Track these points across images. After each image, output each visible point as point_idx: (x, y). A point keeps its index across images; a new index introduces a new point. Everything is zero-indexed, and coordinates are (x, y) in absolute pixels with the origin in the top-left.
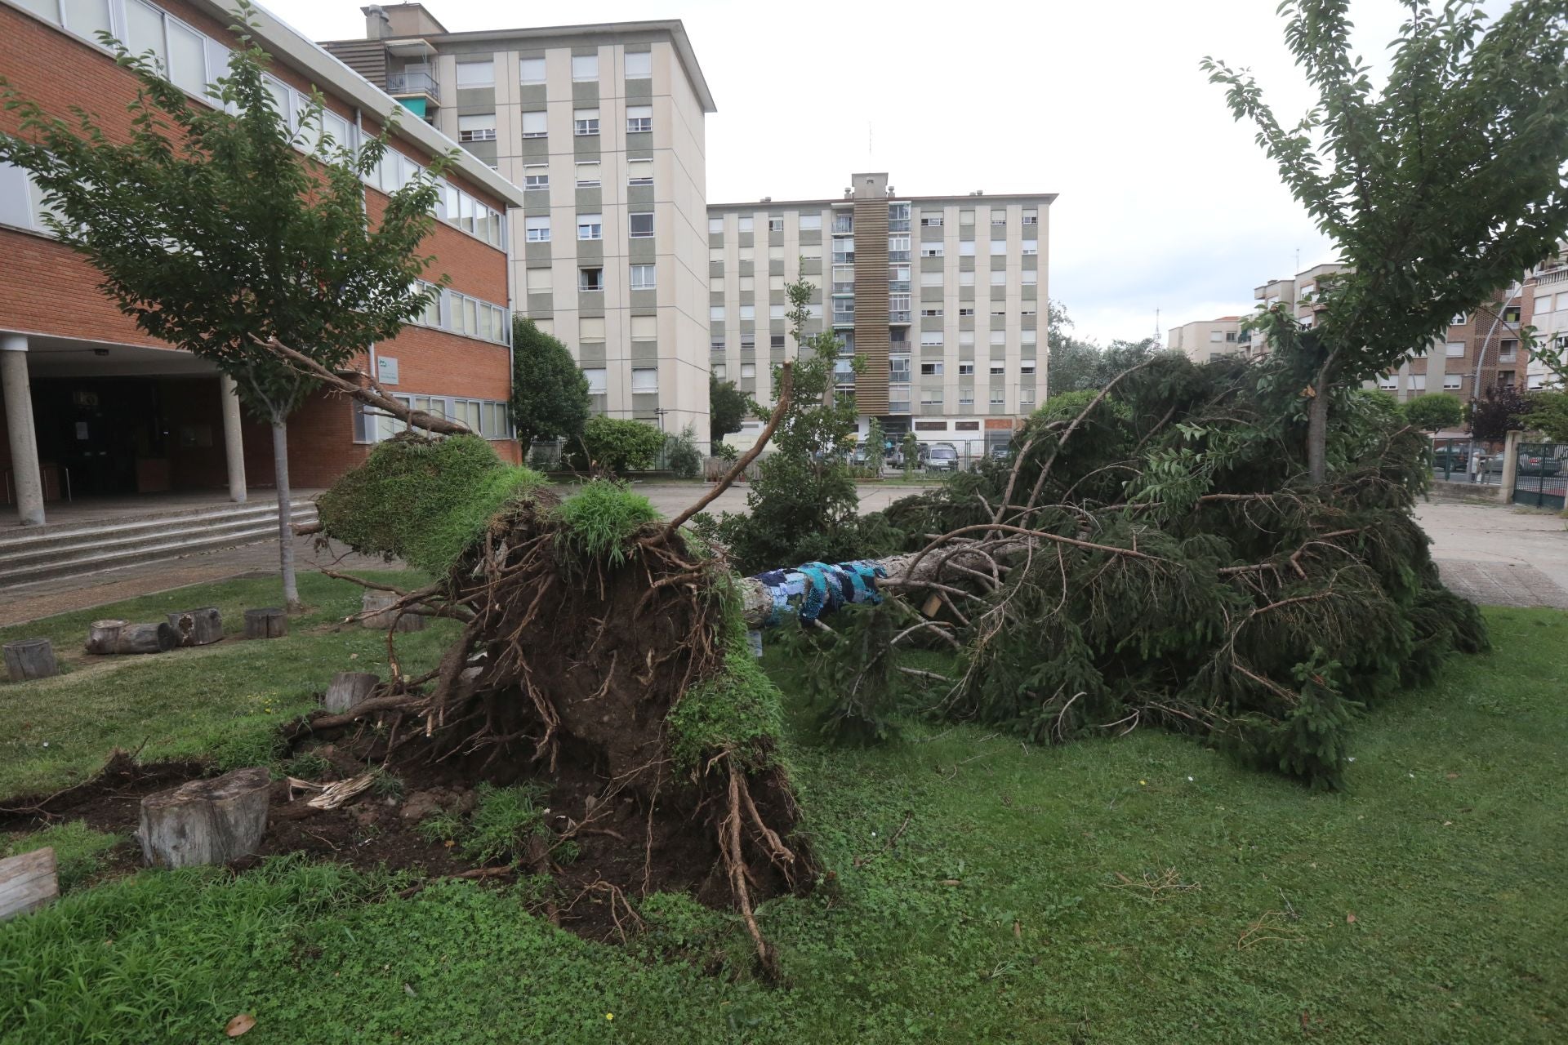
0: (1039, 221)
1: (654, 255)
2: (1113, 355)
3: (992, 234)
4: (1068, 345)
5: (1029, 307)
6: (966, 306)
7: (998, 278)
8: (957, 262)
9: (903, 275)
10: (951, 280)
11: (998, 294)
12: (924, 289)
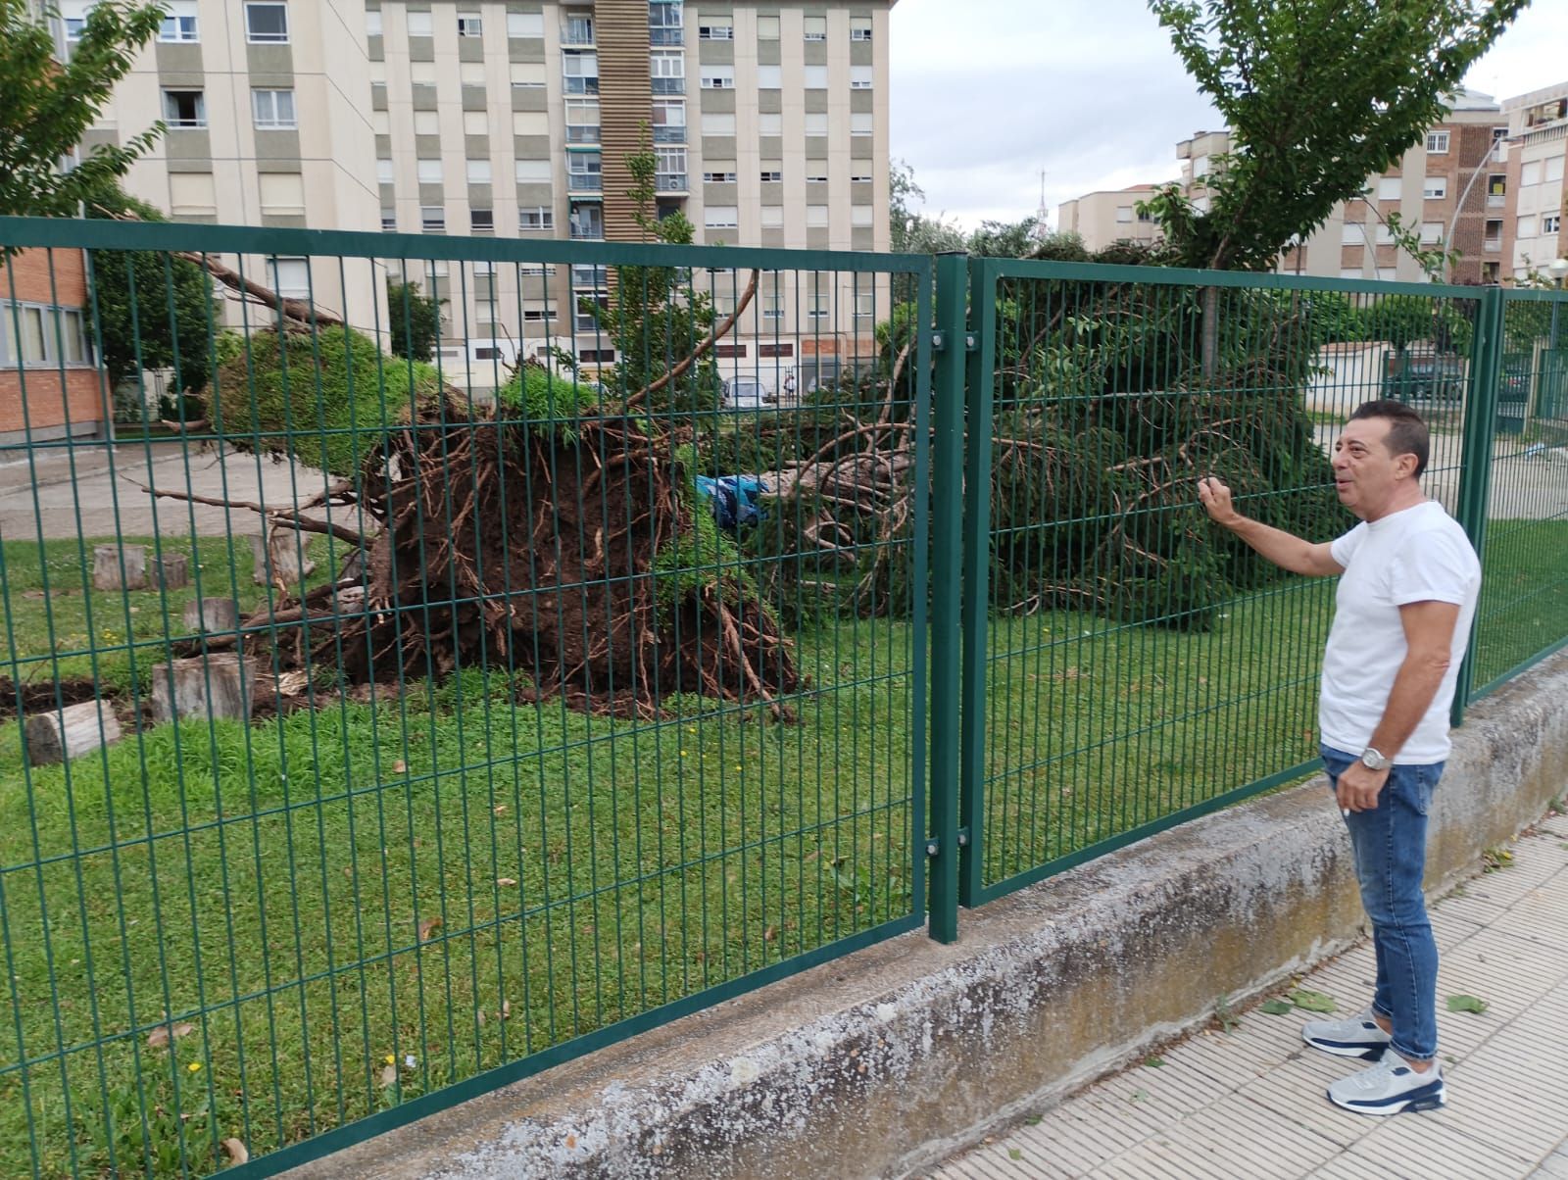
0: (875, 35)
1: (290, 72)
2: (982, 242)
3: (806, 55)
4: (916, 227)
5: (862, 169)
6: (771, 167)
7: (816, 125)
8: (755, 98)
9: (674, 118)
10: (746, 126)
11: (817, 150)
12: (706, 140)
